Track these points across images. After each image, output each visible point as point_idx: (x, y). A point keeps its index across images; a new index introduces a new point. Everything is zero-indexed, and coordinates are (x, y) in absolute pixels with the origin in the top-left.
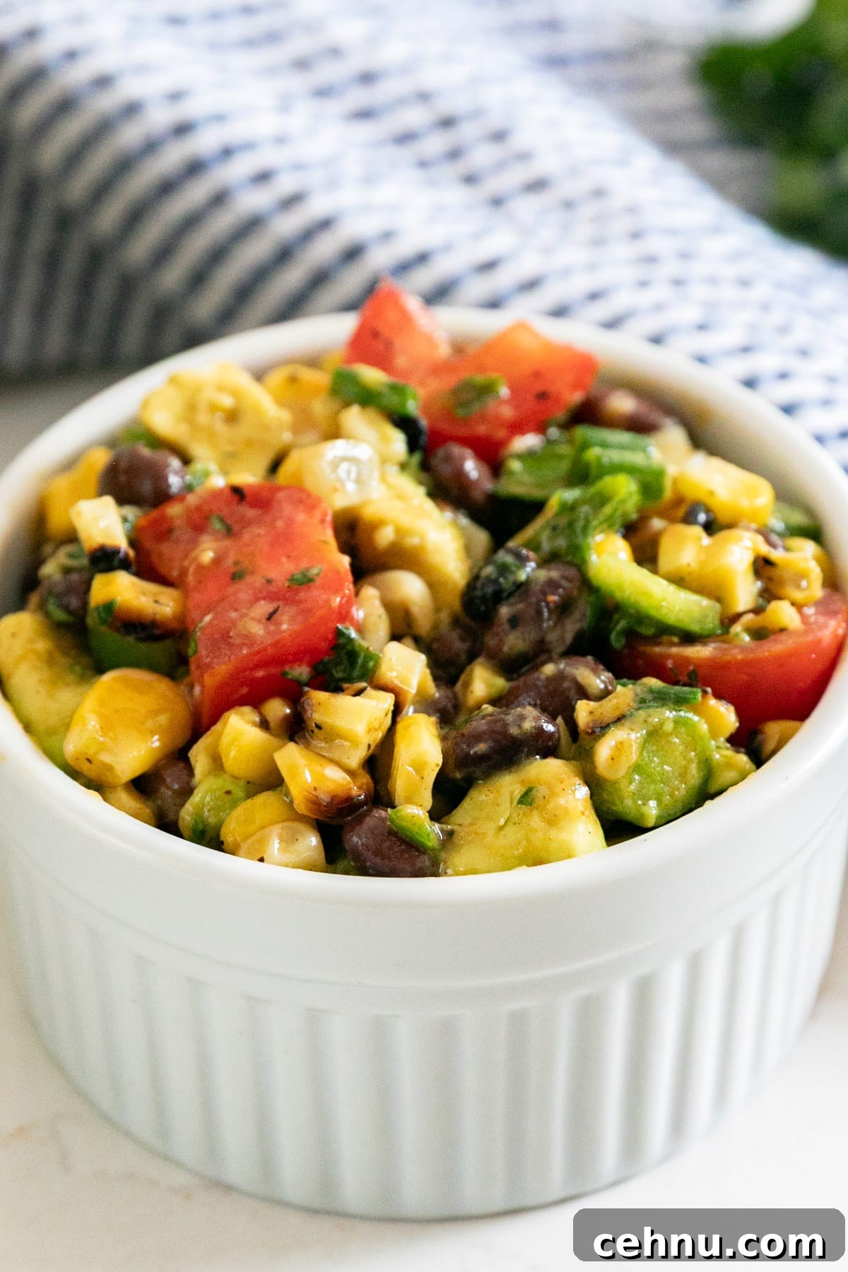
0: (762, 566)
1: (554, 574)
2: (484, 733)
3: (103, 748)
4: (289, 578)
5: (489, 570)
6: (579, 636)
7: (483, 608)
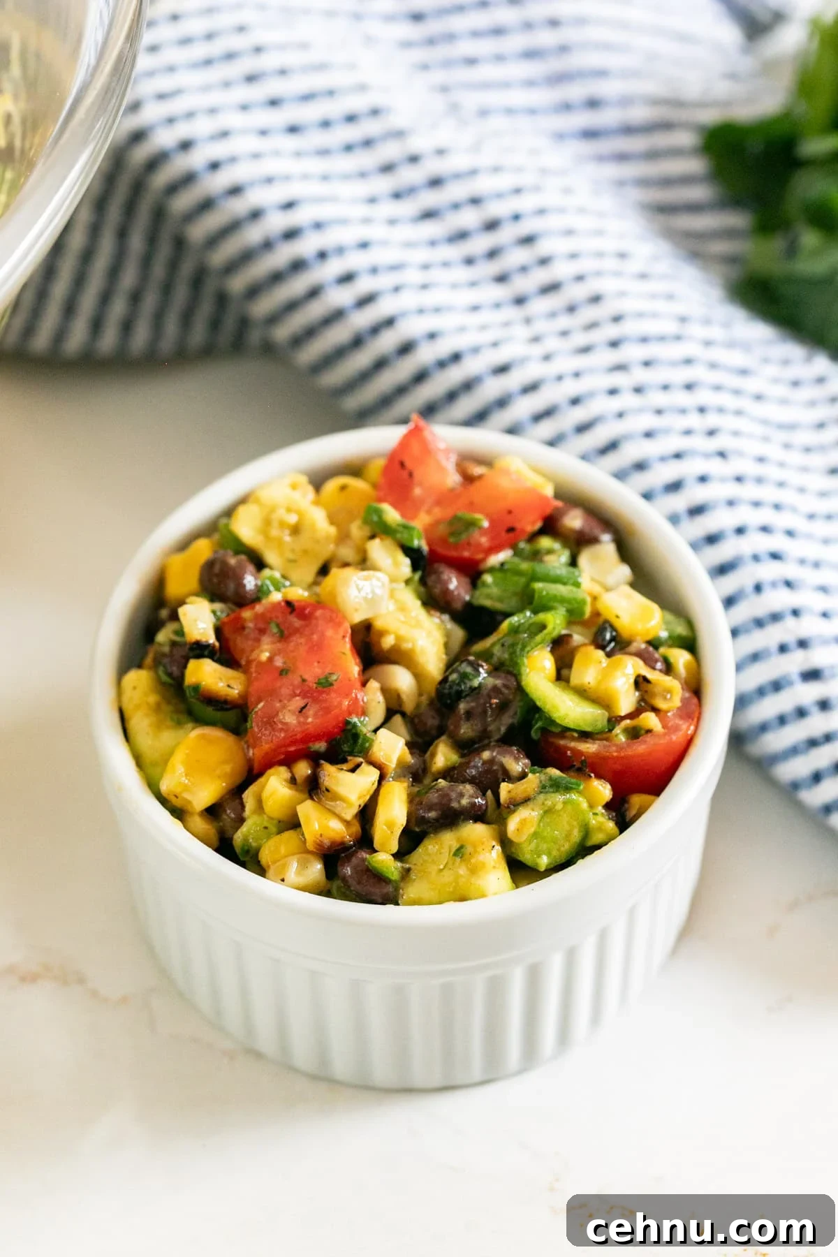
0: (641, 683)
1: (499, 682)
2: (436, 804)
3: (186, 788)
4: (317, 681)
5: (454, 677)
6: (511, 728)
7: (449, 701)
